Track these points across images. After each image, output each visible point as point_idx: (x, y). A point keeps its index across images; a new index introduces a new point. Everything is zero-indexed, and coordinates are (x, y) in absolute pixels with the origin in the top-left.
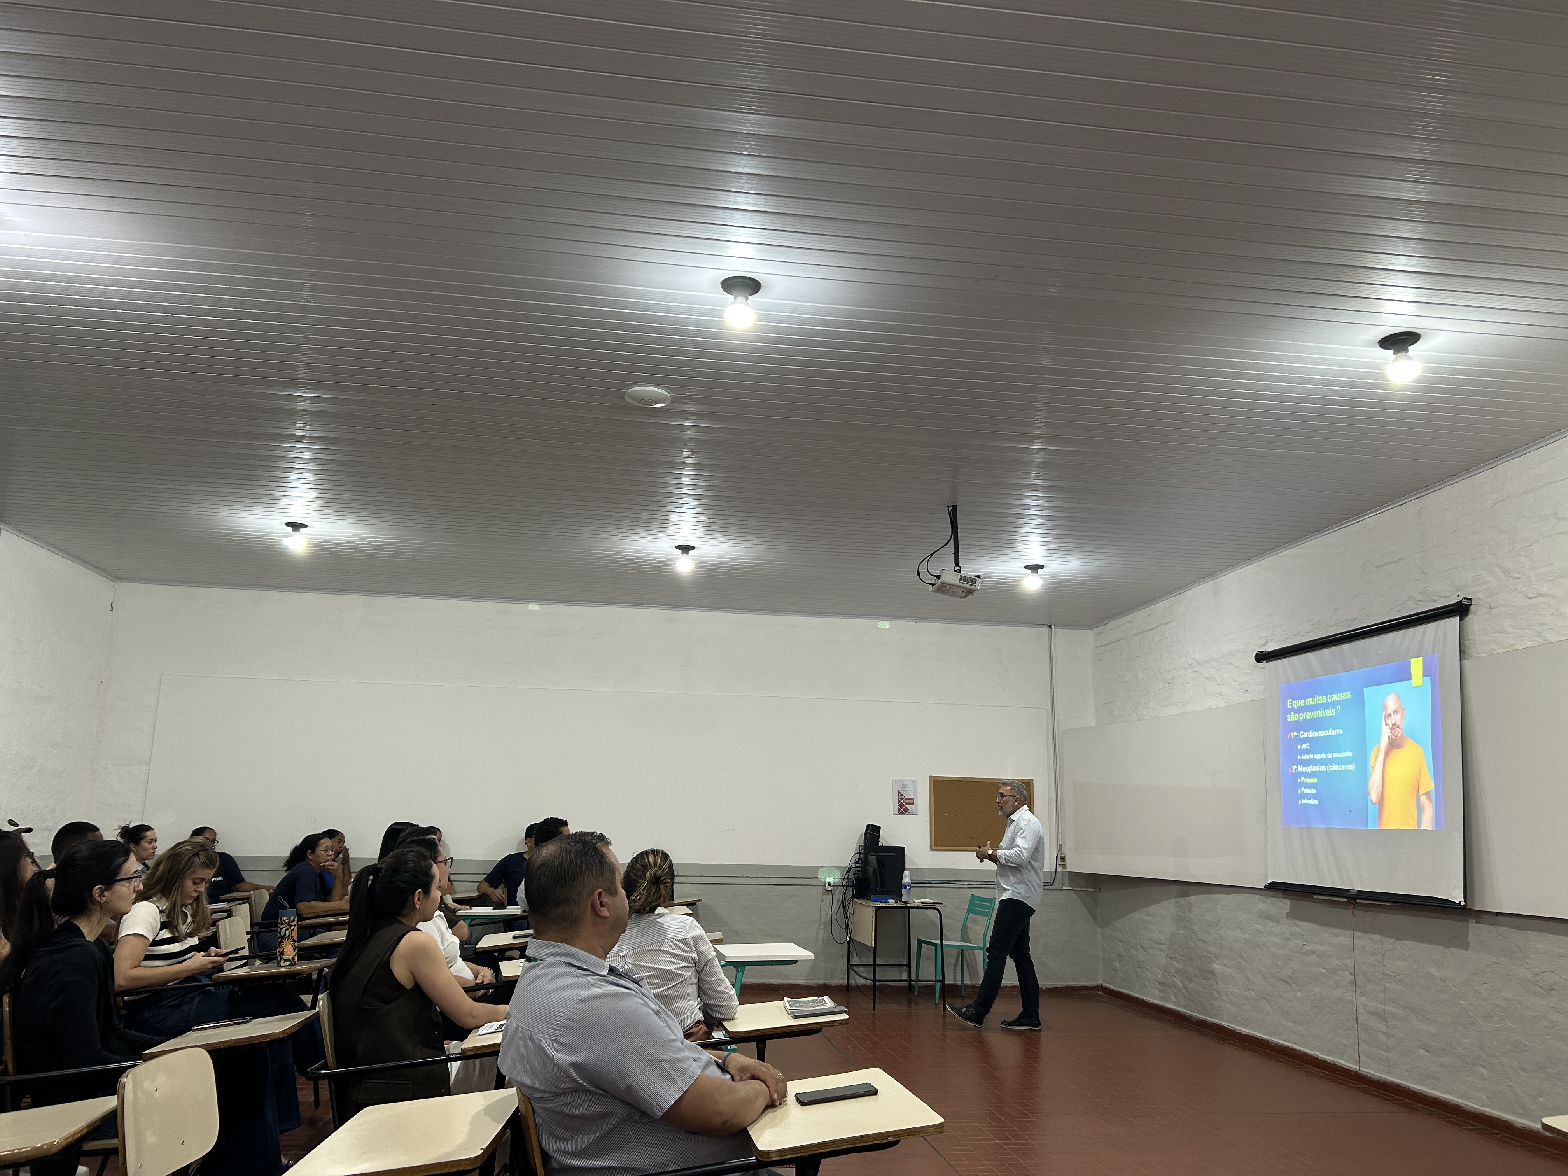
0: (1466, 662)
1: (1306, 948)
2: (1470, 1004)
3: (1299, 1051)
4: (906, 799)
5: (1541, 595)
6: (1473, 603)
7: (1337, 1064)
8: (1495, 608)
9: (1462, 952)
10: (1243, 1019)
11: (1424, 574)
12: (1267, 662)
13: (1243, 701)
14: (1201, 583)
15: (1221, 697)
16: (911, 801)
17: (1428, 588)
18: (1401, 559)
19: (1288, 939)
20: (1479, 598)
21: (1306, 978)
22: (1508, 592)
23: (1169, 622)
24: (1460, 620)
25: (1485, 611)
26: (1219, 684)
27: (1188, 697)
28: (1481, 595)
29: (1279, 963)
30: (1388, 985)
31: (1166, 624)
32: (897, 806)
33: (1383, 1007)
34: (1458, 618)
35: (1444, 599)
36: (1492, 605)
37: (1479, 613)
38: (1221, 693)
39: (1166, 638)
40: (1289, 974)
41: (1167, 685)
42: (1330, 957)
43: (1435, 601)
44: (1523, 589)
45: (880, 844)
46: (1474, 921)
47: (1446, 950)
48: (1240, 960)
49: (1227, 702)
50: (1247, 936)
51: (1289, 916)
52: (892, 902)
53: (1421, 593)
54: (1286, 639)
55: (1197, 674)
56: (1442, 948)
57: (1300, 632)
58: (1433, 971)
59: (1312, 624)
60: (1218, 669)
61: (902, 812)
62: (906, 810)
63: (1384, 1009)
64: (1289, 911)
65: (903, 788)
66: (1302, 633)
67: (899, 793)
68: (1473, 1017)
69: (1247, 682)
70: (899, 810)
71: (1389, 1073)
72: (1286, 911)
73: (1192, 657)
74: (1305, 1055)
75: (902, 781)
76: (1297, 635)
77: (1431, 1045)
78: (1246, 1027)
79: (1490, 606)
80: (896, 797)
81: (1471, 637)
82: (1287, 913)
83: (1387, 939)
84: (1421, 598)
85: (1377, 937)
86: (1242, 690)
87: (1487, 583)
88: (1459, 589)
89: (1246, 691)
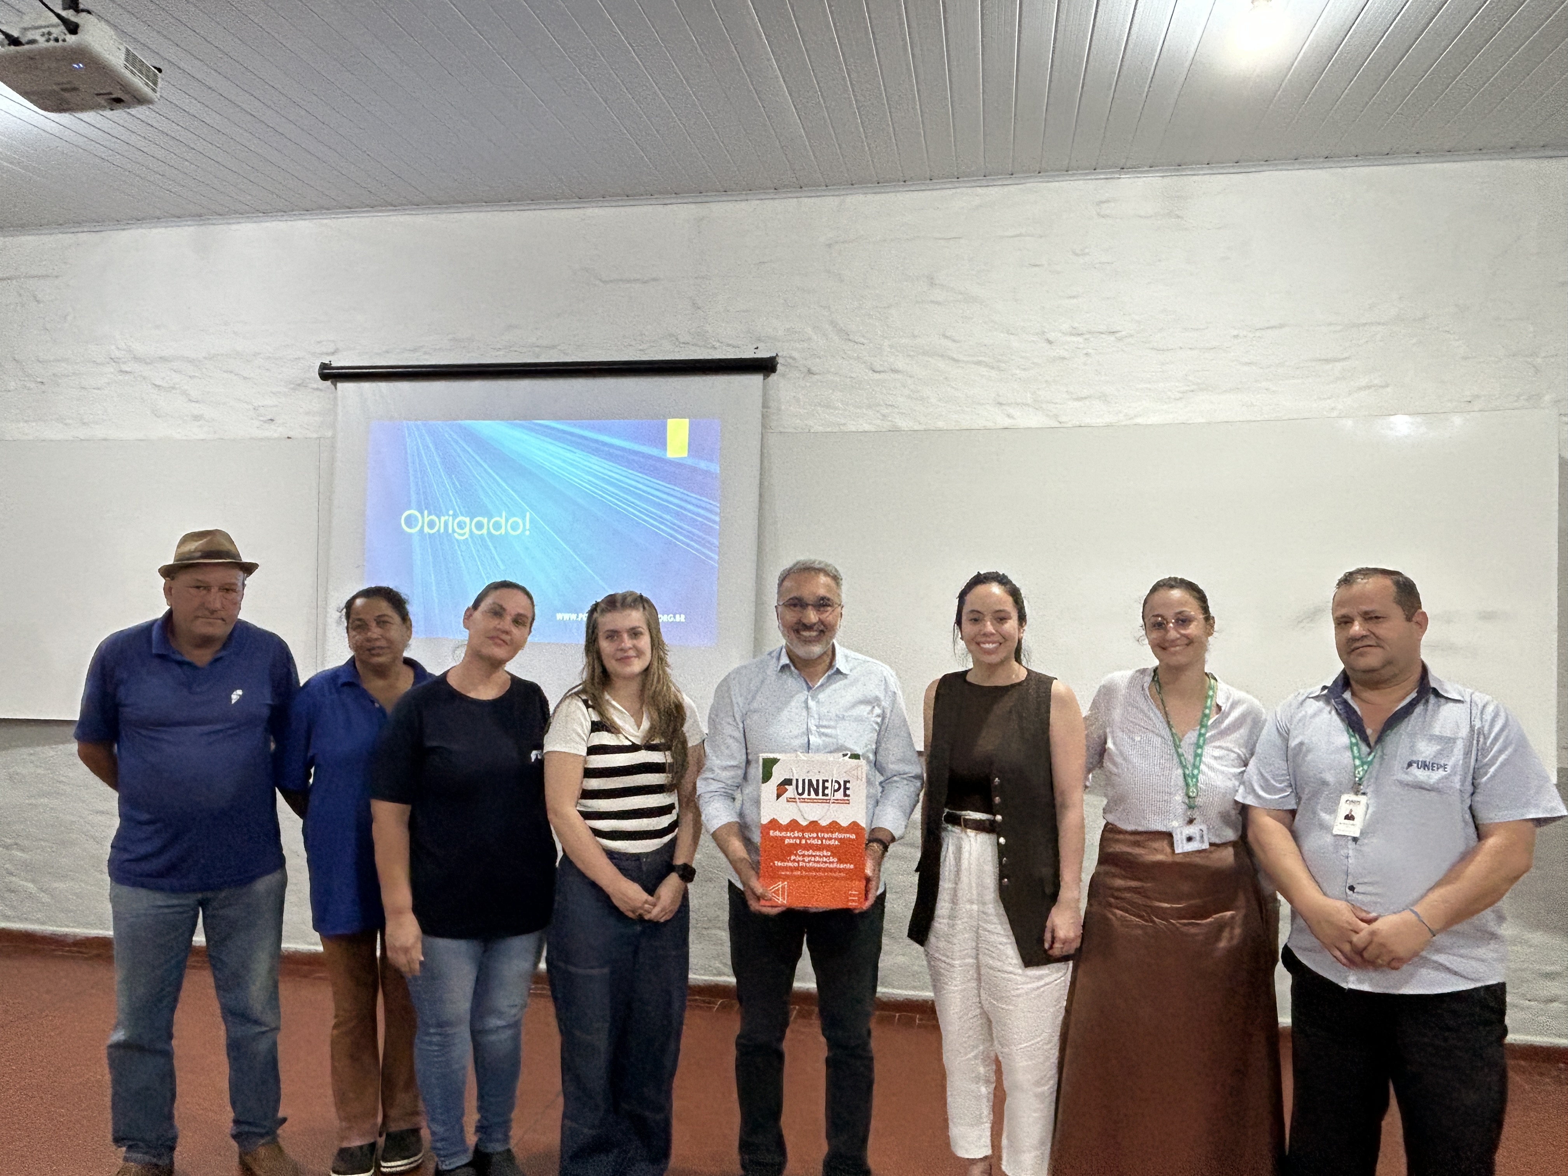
0: (768, 436)
6: (781, 361)
8: (817, 374)
11: (698, 308)
12: (341, 382)
17: (705, 329)
18: (654, 280)
20: (794, 359)
22: (843, 358)
23: (49, 278)
24: (762, 380)
25: (798, 376)
26: (193, 402)
27: (99, 413)
28: (795, 354)
31: (40, 277)
34: (761, 377)
37: (790, 376)
38: (199, 416)
39: (42, 302)
41: (33, 385)
43: (714, 348)
44: (868, 359)
49: (215, 432)
53: (689, 333)
55: (129, 376)
60: (195, 377)
73: (122, 345)
79: (809, 370)
84: (689, 340)
86: (262, 418)
87: (810, 339)
88: (759, 340)
89: (272, 420)
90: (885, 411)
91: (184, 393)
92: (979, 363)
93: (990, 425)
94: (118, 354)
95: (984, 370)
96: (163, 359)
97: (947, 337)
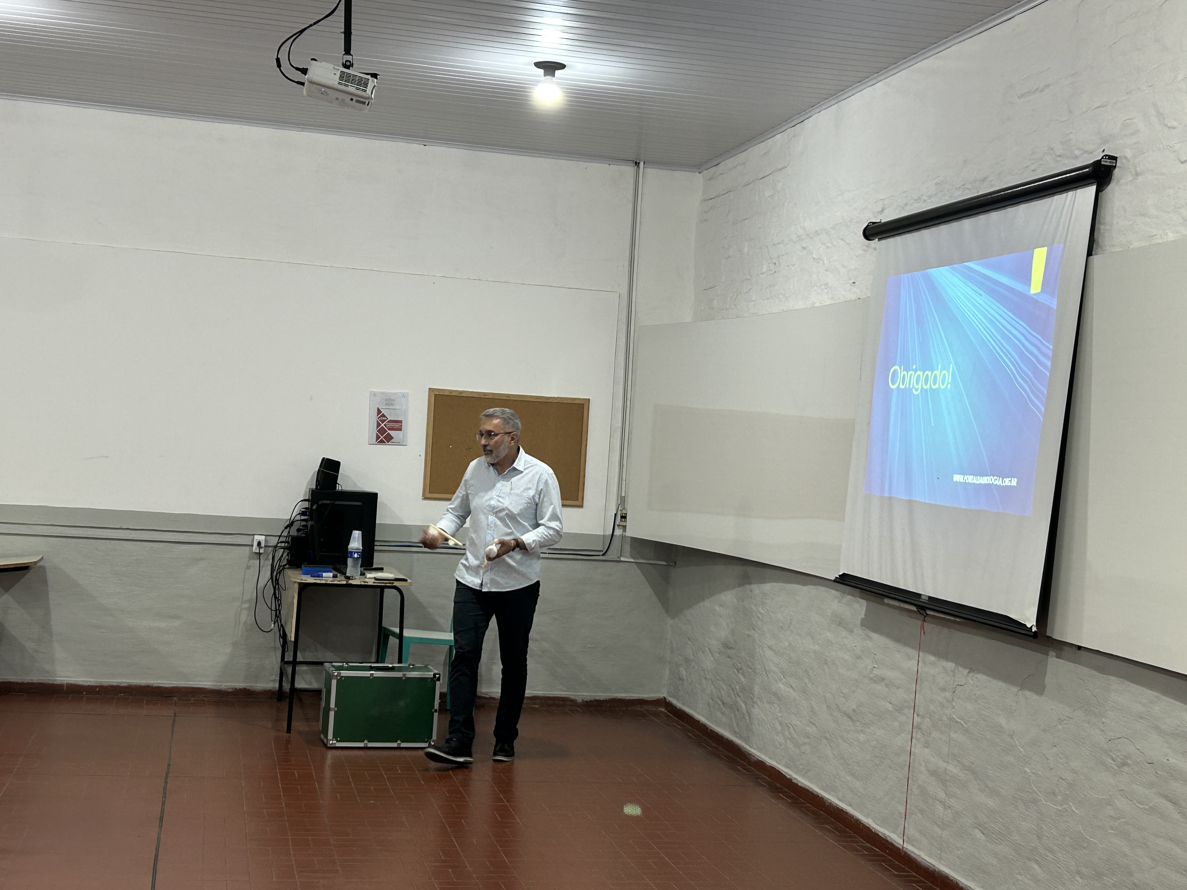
0: (1096, 259)
1: (876, 672)
2: (1034, 773)
3: (852, 817)
4: (391, 421)
7: (888, 839)
9: (1035, 697)
10: (802, 764)
12: (880, 239)
13: (849, 299)
14: (823, 107)
15: (826, 291)
16: (397, 425)
17: (1071, 136)
18: (1048, 86)
19: (859, 658)
20: (1126, 158)
21: (870, 715)
23: (783, 168)
24: (1096, 192)
26: (826, 270)
28: (1128, 153)
29: (846, 691)
30: (954, 736)
31: (780, 170)
32: (375, 431)
33: (945, 765)
35: (1086, 155)
36: (1138, 169)
37: (1122, 181)
39: (778, 192)
40: (854, 707)
41: (772, 266)
42: (897, 687)
44: (1177, 146)
45: (339, 488)
47: (1020, 693)
48: (806, 681)
50: (817, 647)
51: (863, 623)
52: (328, 577)
53: (1062, 143)
54: (906, 204)
58: (1003, 721)
59: (936, 184)
60: (828, 247)
61: (382, 442)
62: (389, 438)
63: (946, 769)
64: (863, 616)
65: (387, 404)
66: (925, 198)
67: (379, 411)
68: (1034, 792)
69: (856, 269)
70: (378, 437)
71: (940, 859)
72: (860, 618)
74: (858, 822)
75: (383, 393)
77: (987, 826)
78: (803, 776)
79: (1136, 171)
80: (375, 418)
81: (1108, 219)
82: (862, 620)
83: (960, 669)
85: (950, 665)
86: (851, 282)
87: (1137, 132)
88: (1105, 141)
89: (854, 283)
96: (817, 233)
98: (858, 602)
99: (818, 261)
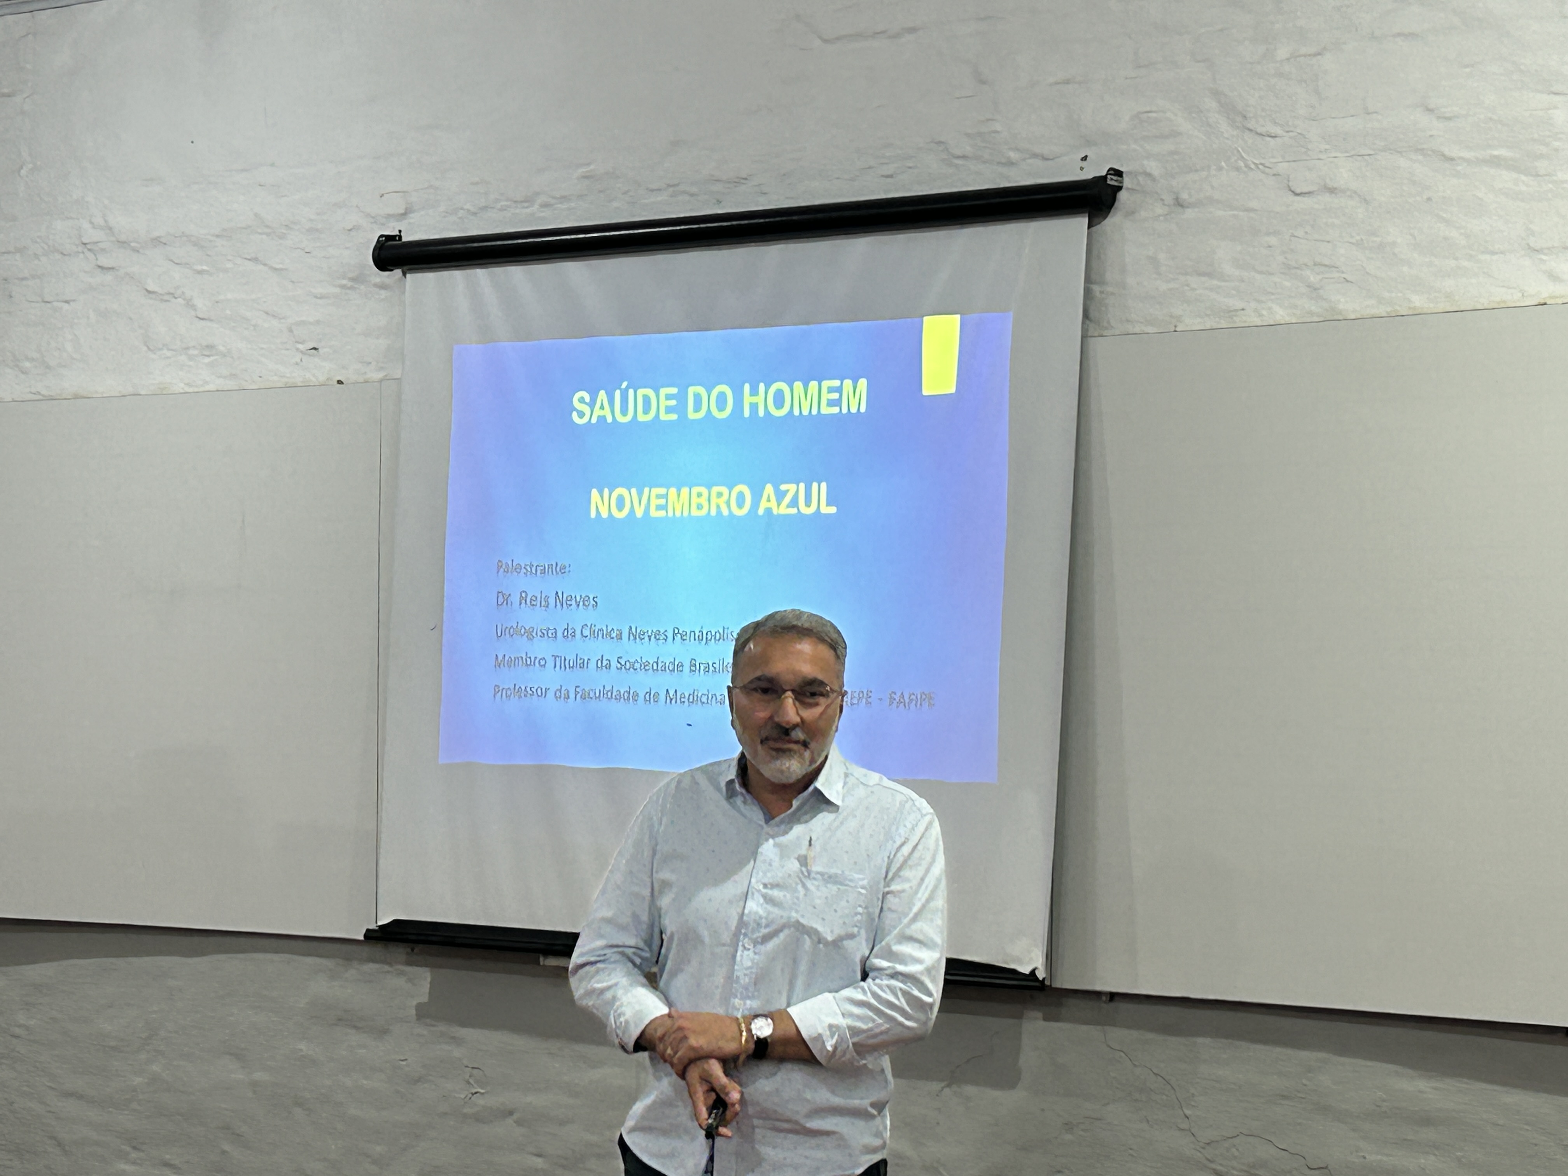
1: (480, 1101)
5: (1332, 191)
6: (1127, 182)
8: (1191, 205)
11: (983, 82)
12: (410, 271)
13: (299, 381)
15: (208, 361)
17: (991, 126)
18: (912, 30)
20: (1149, 175)
22: (1238, 169)
24: (1090, 226)
25: (1159, 210)
26: (202, 319)
27: (69, 347)
28: (1153, 167)
34: (1086, 220)
35: (1038, 162)
36: (1184, 196)
37: (1143, 214)
38: (210, 347)
42: (562, 1123)
43: (1010, 163)
44: (1283, 167)
46: (1040, 1015)
47: (947, 1090)
49: (233, 376)
50: (260, 1075)
51: (423, 1013)
53: (969, 136)
54: (485, 208)
55: (109, 277)
56: (935, 1086)
57: (537, 194)
59: (586, 177)
60: (201, 272)
64: (425, 999)
69: (318, 322)
72: (415, 1003)
73: (99, 220)
76: (528, 200)
79: (1177, 200)
82: (419, 1007)
84: (968, 150)
86: (300, 346)
87: (1175, 134)
88: (1089, 142)
89: (315, 349)
90: (1313, 278)
91: (189, 304)
92: (1496, 162)
93: (1513, 297)
94: (91, 235)
95: (1505, 178)
96: (157, 242)
97: (1431, 111)
98: (402, 973)
99: (166, 297)
